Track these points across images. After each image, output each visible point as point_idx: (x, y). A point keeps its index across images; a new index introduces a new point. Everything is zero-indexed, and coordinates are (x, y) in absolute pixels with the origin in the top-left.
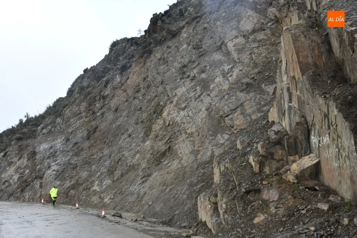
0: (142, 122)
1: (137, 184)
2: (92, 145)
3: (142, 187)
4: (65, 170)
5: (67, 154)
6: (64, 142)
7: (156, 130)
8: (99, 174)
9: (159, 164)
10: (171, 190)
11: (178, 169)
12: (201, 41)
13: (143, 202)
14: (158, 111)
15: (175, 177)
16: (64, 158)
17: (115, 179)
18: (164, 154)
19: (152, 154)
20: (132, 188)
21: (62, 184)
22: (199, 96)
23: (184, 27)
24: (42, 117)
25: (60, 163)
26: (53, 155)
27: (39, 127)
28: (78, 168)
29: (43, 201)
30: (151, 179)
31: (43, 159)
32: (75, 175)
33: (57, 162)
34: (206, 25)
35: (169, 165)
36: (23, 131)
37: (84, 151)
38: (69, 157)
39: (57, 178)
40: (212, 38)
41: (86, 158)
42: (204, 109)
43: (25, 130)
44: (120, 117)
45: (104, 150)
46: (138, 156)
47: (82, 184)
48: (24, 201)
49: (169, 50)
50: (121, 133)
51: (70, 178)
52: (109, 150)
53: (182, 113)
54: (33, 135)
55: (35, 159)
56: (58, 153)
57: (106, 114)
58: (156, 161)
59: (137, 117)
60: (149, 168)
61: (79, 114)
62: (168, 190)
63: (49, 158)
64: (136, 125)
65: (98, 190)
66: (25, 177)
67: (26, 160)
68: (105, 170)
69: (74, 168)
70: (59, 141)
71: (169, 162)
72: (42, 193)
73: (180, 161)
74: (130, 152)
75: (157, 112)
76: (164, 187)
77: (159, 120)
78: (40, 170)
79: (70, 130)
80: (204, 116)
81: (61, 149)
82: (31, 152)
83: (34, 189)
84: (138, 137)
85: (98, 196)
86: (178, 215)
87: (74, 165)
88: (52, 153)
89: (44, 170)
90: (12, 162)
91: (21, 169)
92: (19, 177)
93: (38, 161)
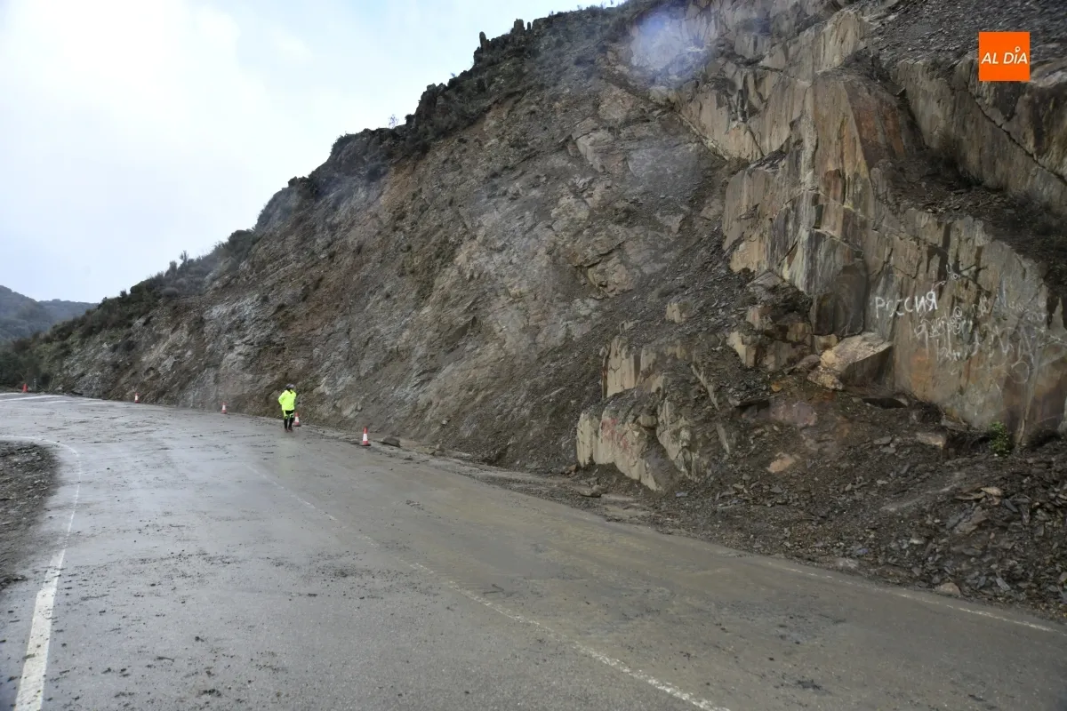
0: (413, 272)
1: (410, 385)
2: (313, 311)
3: (420, 391)
4: (262, 353)
5: (263, 325)
6: (258, 303)
7: (443, 288)
8: (327, 364)
9: (452, 350)
10: (485, 399)
11: (499, 359)
12: (524, 134)
13: (428, 419)
14: (446, 253)
15: (492, 375)
16: (258, 332)
17: (362, 374)
18: (463, 331)
19: (437, 331)
20: (400, 393)
21: (257, 379)
22: (531, 228)
23: (489, 108)
24: (211, 260)
25: (252, 341)
26: (238, 326)
27: (207, 277)
28: (286, 352)
29: (224, 408)
30: (440, 376)
31: (219, 332)
32: (282, 364)
33: (246, 339)
34: (533, 107)
35: (478, 350)
36: (178, 281)
37: (297, 320)
38: (268, 331)
39: (247, 367)
40: (545, 129)
41: (301, 334)
42: (542, 251)
43: (183, 280)
44: (368, 261)
45: (336, 321)
46: (406, 333)
48: (185, 406)
49: (464, 146)
50: (369, 289)
51: (273, 368)
52: (345, 322)
53: (497, 257)
54: (197, 290)
55: (203, 332)
56: (246, 323)
57: (338, 257)
58: (447, 344)
59: (401, 262)
60: (432, 356)
61: (283, 256)
62: (479, 398)
63: (229, 330)
64: (400, 276)
65: (328, 393)
66: (185, 364)
67: (187, 332)
68: (340, 357)
69: (279, 352)
70: (248, 300)
71: (477, 347)
72: (220, 394)
73: (501, 347)
74: (390, 327)
75: (443, 254)
76: (471, 393)
77: (449, 270)
78: (212, 353)
79: (268, 283)
80: (544, 264)
81: (253, 316)
82: (196, 318)
83: (204, 385)
84: (404, 299)
85: (331, 404)
86: (515, 446)
87: (278, 345)
88: (234, 322)
89: (221, 352)
90: (160, 336)
91: (178, 349)
92: (175, 362)
93: (208, 336)
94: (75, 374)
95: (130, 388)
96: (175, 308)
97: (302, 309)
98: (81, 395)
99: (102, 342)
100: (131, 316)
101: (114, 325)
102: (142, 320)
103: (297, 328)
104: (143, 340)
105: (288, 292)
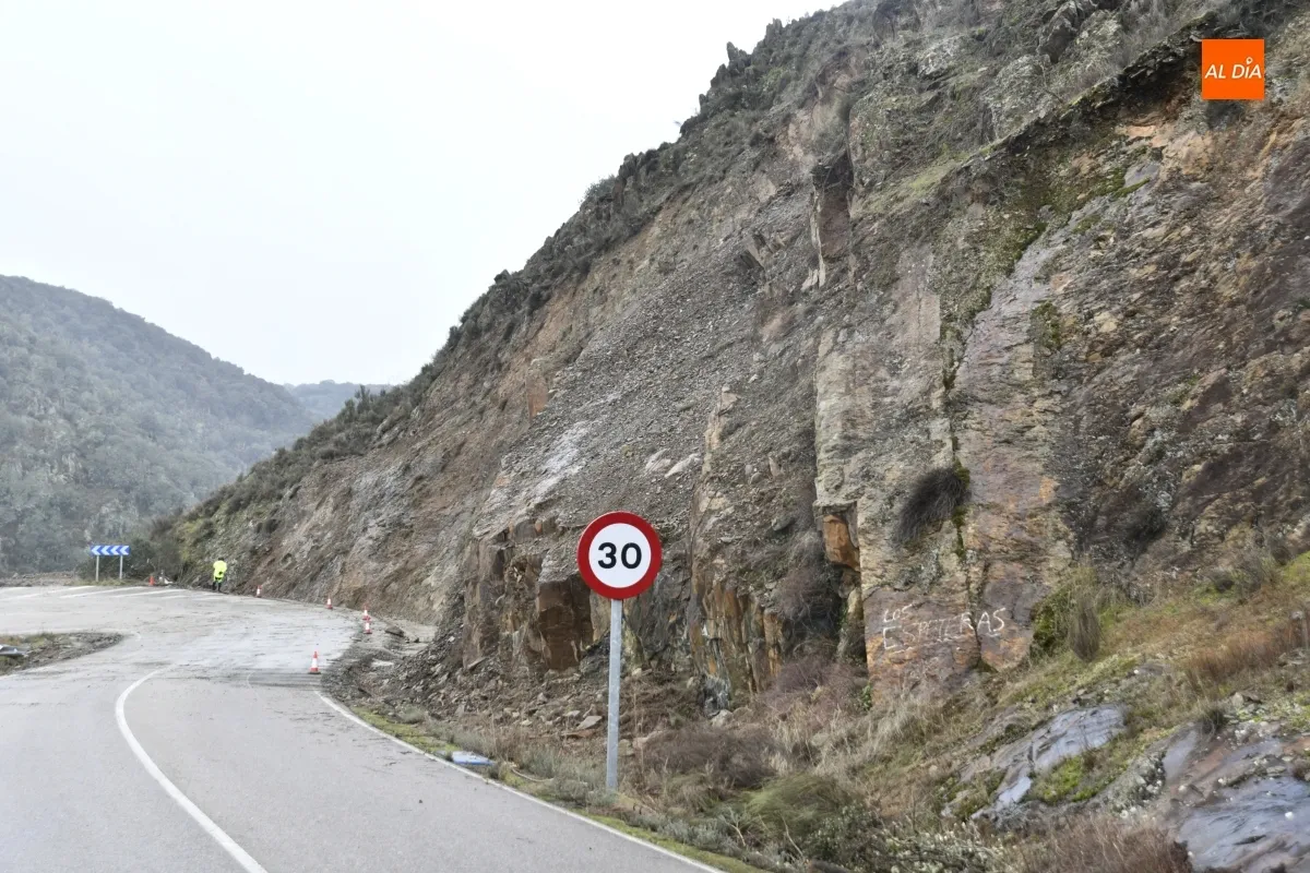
2: (448, 485)
4: (390, 537)
5: (399, 502)
6: (400, 473)
8: (445, 550)
16: (393, 510)
21: (379, 568)
23: (659, 209)
25: (385, 522)
26: (376, 503)
27: (380, 427)
28: (414, 535)
31: (361, 510)
32: (406, 550)
33: (380, 519)
36: (338, 436)
37: (430, 496)
38: (401, 510)
39: (373, 554)
41: (431, 513)
43: (342, 435)
44: (508, 422)
45: (468, 497)
47: (411, 571)
48: (311, 601)
49: (616, 269)
51: (396, 556)
55: (348, 508)
56: (385, 498)
57: (488, 413)
63: (369, 508)
66: (322, 549)
67: (331, 509)
69: (407, 535)
70: (391, 470)
78: (349, 534)
81: (393, 489)
82: (344, 490)
83: (331, 576)
87: (407, 527)
88: (375, 497)
89: (355, 536)
90: (304, 513)
91: (319, 530)
92: (313, 547)
93: (352, 513)
95: (264, 579)
96: (324, 476)
97: (440, 481)
99: (248, 520)
100: (282, 485)
101: (263, 497)
102: (292, 491)
103: (430, 506)
104: (287, 517)
105: (429, 459)
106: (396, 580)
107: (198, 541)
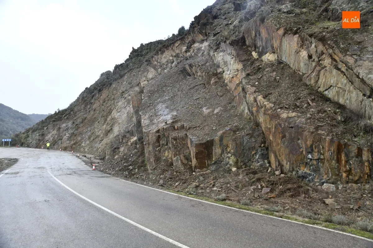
0: (104, 116)
1: (98, 143)
3: (99, 145)
4: (72, 136)
5: (73, 129)
6: (72, 124)
7: (108, 121)
8: (85, 138)
11: (112, 138)
14: (110, 112)
16: (71, 131)
17: (91, 141)
18: (109, 131)
19: (105, 131)
20: (96, 145)
21: (70, 142)
22: (126, 107)
24: (65, 110)
25: (70, 133)
26: (67, 129)
27: (63, 116)
28: (77, 136)
30: (103, 141)
32: (76, 139)
33: (68, 133)
35: (110, 136)
36: (55, 117)
37: (80, 128)
38: (73, 131)
39: (68, 140)
41: (80, 131)
42: (126, 112)
43: (57, 117)
44: (96, 113)
45: (88, 128)
46: (100, 131)
47: (78, 143)
48: (54, 149)
49: (119, 84)
50: (96, 121)
51: (74, 140)
52: (90, 128)
53: (118, 114)
54: (60, 119)
56: (69, 129)
57: (91, 112)
58: (106, 134)
59: (102, 114)
60: (103, 137)
61: (80, 110)
63: (65, 131)
64: (101, 117)
65: (84, 145)
66: (55, 139)
67: (56, 131)
68: (87, 137)
69: (75, 136)
70: (70, 123)
74: (98, 130)
76: (106, 145)
77: (110, 116)
78: (61, 136)
79: (75, 118)
81: (71, 127)
82: (59, 127)
83: (59, 144)
84: (101, 123)
87: (75, 134)
89: (63, 136)
90: (50, 132)
91: (54, 135)
92: (53, 139)
93: (61, 132)
94: (30, 142)
95: (42, 145)
96: (54, 124)
97: (82, 125)
98: (31, 147)
99: (36, 134)
100: (44, 127)
101: (39, 129)
102: (46, 128)
103: (80, 130)
104: (46, 133)
105: (79, 121)
106: (74, 145)
107: (25, 138)
